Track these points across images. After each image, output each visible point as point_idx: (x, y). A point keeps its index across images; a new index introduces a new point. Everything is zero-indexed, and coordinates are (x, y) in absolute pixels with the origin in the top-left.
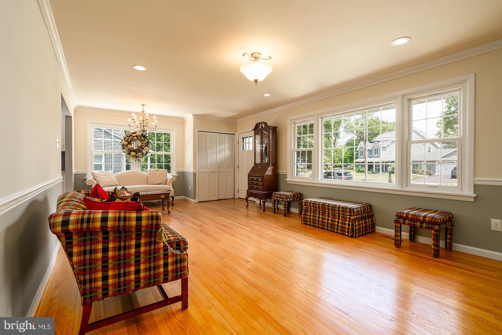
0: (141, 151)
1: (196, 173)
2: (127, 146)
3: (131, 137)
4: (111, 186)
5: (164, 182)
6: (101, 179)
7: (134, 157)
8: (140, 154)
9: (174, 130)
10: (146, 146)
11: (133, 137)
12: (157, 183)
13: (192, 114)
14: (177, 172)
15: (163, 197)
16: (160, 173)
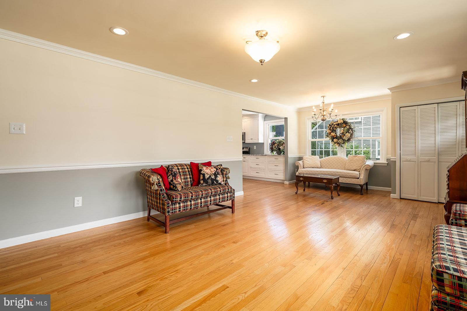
0: (342, 137)
1: (396, 161)
2: (330, 134)
3: (333, 126)
4: (313, 168)
5: (359, 168)
6: (307, 162)
7: (336, 143)
8: (340, 141)
9: (383, 111)
10: (347, 132)
11: (334, 125)
12: (353, 169)
13: (388, 89)
14: (387, 159)
15: (325, 181)
16: (357, 159)
